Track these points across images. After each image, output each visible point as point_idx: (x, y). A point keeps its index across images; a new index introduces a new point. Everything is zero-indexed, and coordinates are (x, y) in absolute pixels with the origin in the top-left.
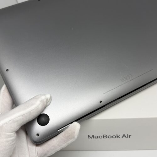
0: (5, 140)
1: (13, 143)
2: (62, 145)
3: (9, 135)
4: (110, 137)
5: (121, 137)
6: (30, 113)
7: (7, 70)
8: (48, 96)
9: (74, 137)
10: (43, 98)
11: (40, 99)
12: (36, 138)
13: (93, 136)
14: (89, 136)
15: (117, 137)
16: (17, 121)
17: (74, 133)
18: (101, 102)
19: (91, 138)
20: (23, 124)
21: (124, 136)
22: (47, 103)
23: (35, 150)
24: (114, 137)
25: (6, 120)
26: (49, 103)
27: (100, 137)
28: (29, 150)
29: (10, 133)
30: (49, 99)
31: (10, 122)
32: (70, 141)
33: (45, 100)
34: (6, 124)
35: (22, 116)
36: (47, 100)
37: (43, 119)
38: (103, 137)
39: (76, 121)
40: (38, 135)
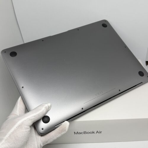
0: (25, 130)
1: (29, 133)
2: (58, 135)
3: (27, 128)
4: (88, 133)
5: (95, 133)
6: (39, 115)
7: (23, 87)
8: (49, 104)
9: (65, 130)
10: (46, 105)
11: (45, 106)
12: (41, 131)
13: (77, 132)
14: (75, 132)
15: (93, 133)
16: (32, 119)
17: (66, 127)
18: (82, 109)
19: (76, 134)
20: (34, 122)
21: (97, 132)
22: (49, 108)
23: (40, 139)
24: (91, 133)
25: (25, 118)
26: (49, 109)
27: (82, 133)
28: (36, 139)
29: (27, 126)
30: (50, 106)
31: (28, 120)
32: (63, 133)
33: (48, 107)
34: (25, 121)
35: (34, 116)
36: (49, 107)
37: (46, 119)
38: (84, 133)
39: (67, 120)
40: (43, 129)
